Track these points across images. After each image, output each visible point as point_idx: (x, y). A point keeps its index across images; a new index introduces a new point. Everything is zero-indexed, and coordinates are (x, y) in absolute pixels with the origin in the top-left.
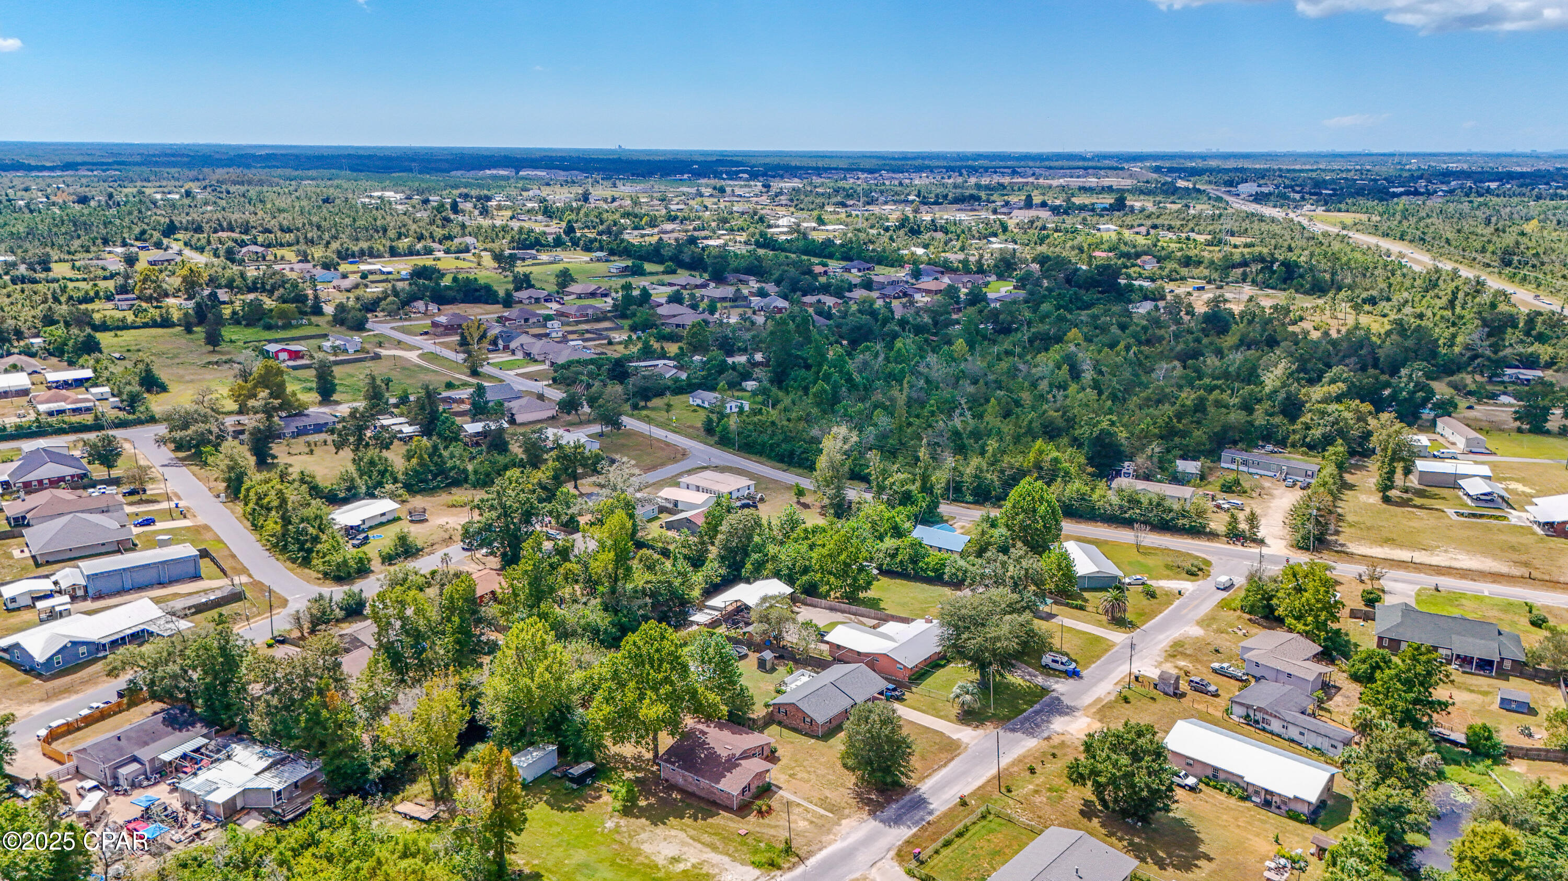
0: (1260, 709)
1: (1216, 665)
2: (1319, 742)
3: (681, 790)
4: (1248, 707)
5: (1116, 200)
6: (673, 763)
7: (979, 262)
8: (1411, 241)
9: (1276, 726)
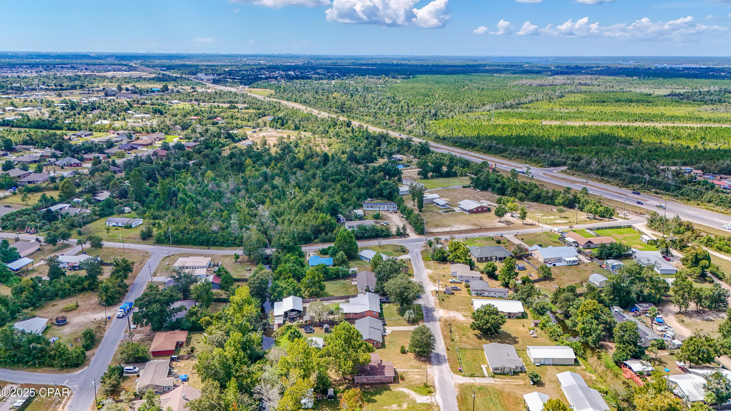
0: (482, 290)
1: (450, 280)
2: (500, 295)
3: (367, 384)
4: (477, 290)
5: (164, 86)
6: (361, 375)
7: (151, 127)
8: (300, 103)
9: (486, 294)
